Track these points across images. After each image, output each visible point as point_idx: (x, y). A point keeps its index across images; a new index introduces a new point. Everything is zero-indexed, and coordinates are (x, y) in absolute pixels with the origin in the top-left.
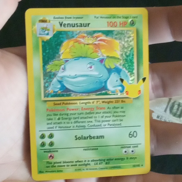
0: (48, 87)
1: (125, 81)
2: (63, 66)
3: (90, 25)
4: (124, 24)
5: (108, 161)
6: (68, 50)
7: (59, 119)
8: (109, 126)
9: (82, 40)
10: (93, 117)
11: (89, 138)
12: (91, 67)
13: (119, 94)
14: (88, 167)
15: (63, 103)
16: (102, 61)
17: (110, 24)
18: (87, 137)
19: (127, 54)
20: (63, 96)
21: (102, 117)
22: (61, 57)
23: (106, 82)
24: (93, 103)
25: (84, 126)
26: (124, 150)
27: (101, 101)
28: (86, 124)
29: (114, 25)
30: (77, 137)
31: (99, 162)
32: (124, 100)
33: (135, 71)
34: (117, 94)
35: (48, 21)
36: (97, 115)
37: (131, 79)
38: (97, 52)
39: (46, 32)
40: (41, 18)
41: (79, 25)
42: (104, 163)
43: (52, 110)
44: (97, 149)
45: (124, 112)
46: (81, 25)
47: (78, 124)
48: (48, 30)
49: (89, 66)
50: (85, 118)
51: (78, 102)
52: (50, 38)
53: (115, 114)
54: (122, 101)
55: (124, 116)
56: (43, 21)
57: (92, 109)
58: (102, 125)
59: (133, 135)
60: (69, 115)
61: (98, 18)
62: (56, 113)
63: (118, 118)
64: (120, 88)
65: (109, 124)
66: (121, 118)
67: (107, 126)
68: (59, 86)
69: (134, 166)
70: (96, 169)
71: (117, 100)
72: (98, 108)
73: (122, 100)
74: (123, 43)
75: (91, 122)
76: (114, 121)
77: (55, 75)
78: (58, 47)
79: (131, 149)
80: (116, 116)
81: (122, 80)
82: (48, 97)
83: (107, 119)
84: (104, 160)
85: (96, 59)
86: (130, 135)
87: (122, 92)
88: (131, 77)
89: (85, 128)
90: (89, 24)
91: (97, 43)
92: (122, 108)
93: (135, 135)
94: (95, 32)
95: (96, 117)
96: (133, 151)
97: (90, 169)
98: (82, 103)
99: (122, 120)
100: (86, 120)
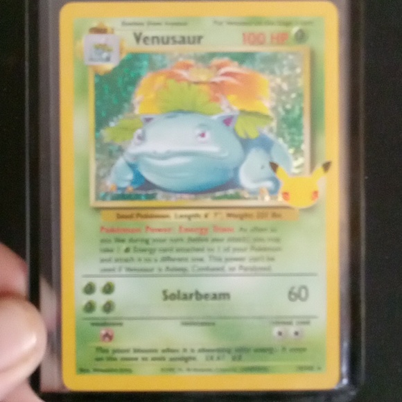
0: (104, 177)
1: (281, 169)
2: (139, 132)
3: (202, 40)
4: (281, 39)
5: (240, 352)
6: (152, 96)
7: (127, 250)
8: (242, 272)
9: (184, 74)
11: (194, 298)
12: (203, 135)
13: (267, 198)
14: (191, 364)
15: (138, 215)
16: (228, 121)
17: (248, 39)
18: (191, 295)
19: (288, 107)
20: (137, 197)
22: (137, 112)
23: (236, 170)
24: (206, 216)
25: (184, 270)
26: (276, 329)
27: (224, 212)
29: (257, 39)
30: (168, 294)
31: (215, 355)
32: (277, 211)
33: (305, 147)
34: (263, 199)
35: (109, 30)
36: (215, 245)
37: (296, 163)
38: (216, 100)
39: (105, 55)
40: (95, 25)
41: (178, 39)
42: (228, 357)
43: (112, 230)
44: (213, 324)
45: (277, 240)
46: (183, 40)
47: (171, 264)
48: (109, 51)
49: (199, 131)
50: (188, 250)
51: (172, 213)
52: (115, 69)
53: (258, 244)
54: (274, 215)
55: (278, 249)
56: (100, 30)
57: (203, 230)
58: (226, 269)
59: (298, 296)
60: (151, 242)
61: (220, 24)
62: (122, 236)
63: (264, 254)
64: (269, 184)
65: (241, 267)
66: (271, 254)
67: (237, 271)
68: (130, 176)
69: (301, 368)
70: (209, 370)
71: (263, 212)
72: (216, 229)
73: (274, 212)
74: (278, 80)
75: (201, 260)
76: (255, 259)
77: (121, 150)
78: (130, 88)
79: (292, 329)
80: (260, 249)
81: (274, 166)
82: (104, 199)
83: (238, 255)
84: (229, 351)
85: (215, 117)
86: (290, 293)
87: (273, 192)
88: (296, 159)
90: (200, 38)
91: (218, 79)
92: (273, 230)
93: (303, 294)
94: (213, 55)
95: (211, 250)
96: (296, 333)
97: (196, 370)
98: (181, 216)
99: (272, 259)
100: (190, 255)
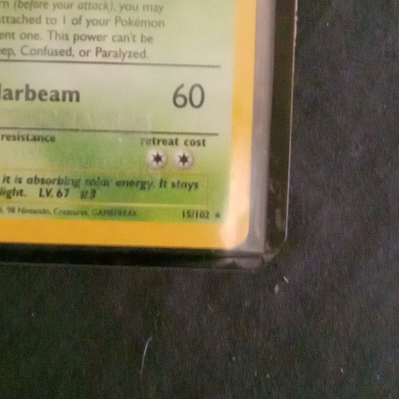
5: (92, 186)
8: (100, 58)
10: (44, 21)
11: (22, 96)
14: (16, 201)
18: (18, 92)
21: (77, 21)
25: (9, 51)
26: (152, 152)
28: (15, 44)
31: (55, 188)
36: (59, 13)
42: (75, 193)
44: (53, 139)
50: (15, 21)
53: (126, 15)
55: (160, 24)
58: (75, 51)
59: (189, 100)
63: (137, 31)
65: (98, 50)
66: (148, 32)
67: (92, 57)
69: (188, 215)
70: (45, 212)
75: (36, 36)
76: (122, 39)
79: (178, 152)
80: (130, 23)
83: (94, 30)
84: (76, 184)
86: (176, 96)
89: (12, 57)
93: (197, 99)
96: (184, 159)
97: (24, 211)
99: (150, 39)
100: (17, 29)
